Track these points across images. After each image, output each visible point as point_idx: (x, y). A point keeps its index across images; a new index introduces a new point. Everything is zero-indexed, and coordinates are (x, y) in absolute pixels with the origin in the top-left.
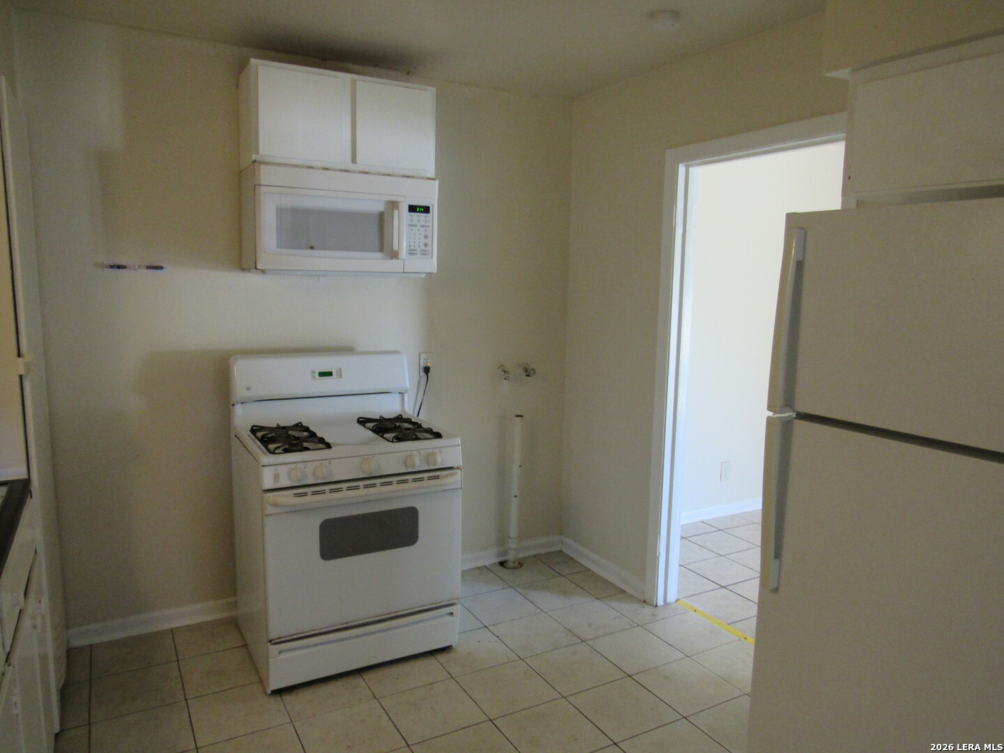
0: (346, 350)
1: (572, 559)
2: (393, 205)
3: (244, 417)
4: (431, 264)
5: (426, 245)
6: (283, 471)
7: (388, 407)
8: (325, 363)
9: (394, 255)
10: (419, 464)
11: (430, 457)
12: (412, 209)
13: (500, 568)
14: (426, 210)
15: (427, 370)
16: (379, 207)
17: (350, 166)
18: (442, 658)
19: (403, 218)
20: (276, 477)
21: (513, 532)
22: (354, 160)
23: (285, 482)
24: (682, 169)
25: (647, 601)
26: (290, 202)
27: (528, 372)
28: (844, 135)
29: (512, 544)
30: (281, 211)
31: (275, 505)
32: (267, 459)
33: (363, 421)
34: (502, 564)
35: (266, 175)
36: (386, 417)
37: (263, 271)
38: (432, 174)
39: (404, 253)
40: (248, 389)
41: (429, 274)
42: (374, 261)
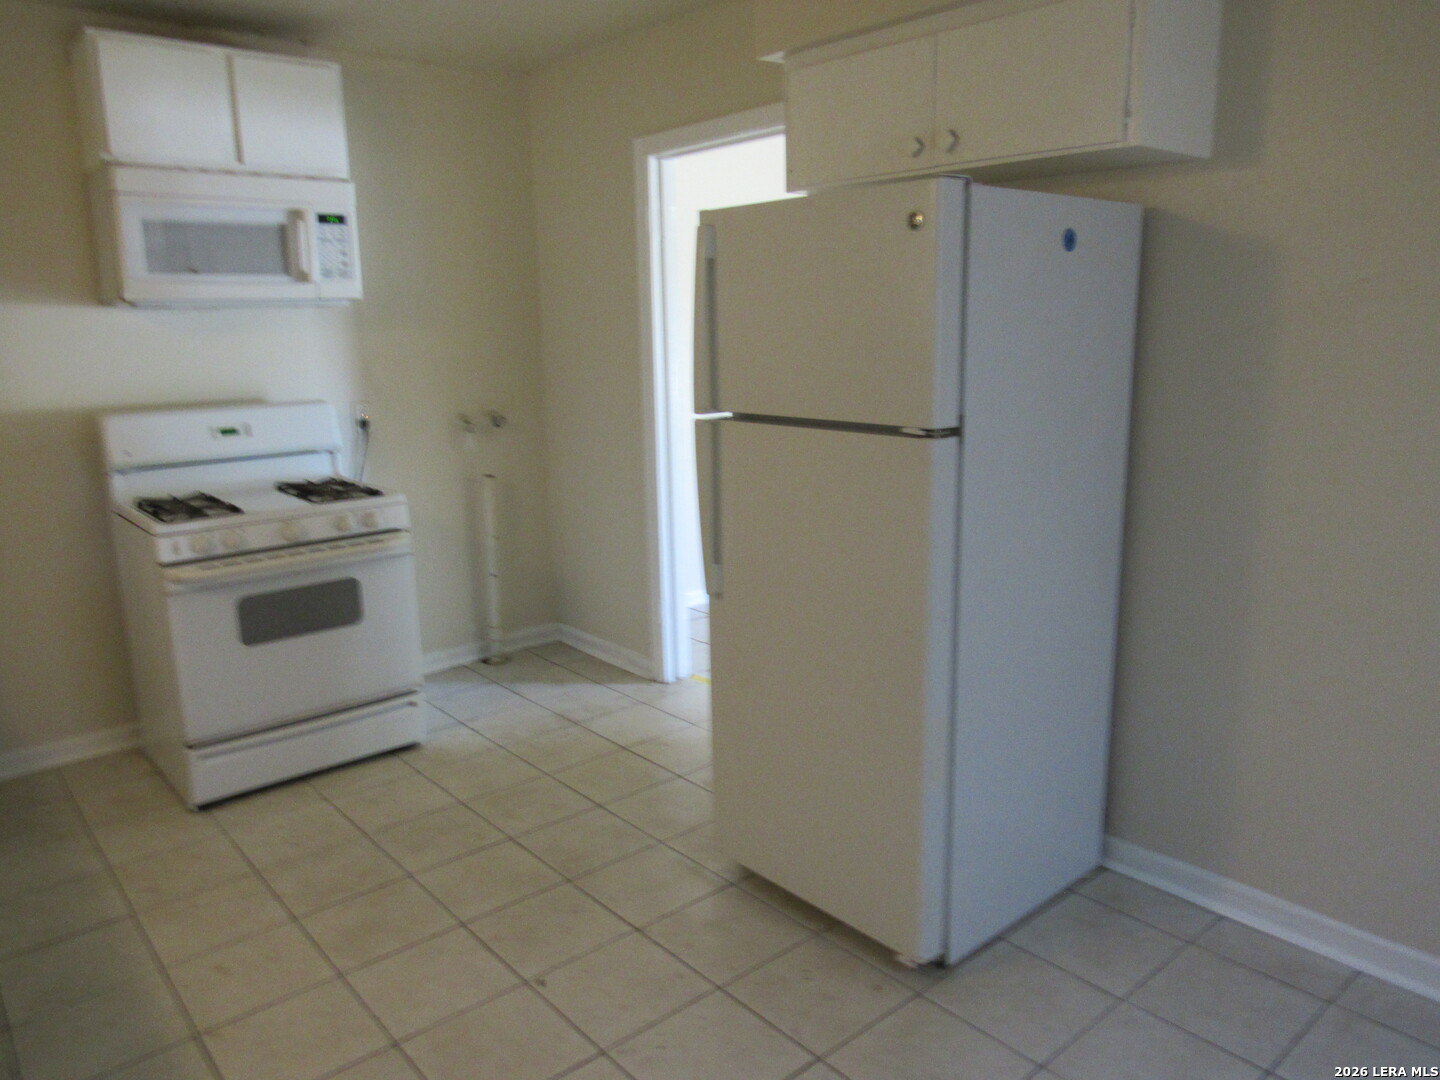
0: (255, 401)
1: (571, 648)
2: (296, 215)
3: (125, 489)
4: (354, 288)
5: (345, 264)
6: (183, 541)
7: (316, 470)
8: (228, 418)
9: (303, 277)
10: (355, 527)
11: (367, 518)
12: (323, 219)
13: (483, 665)
14: (341, 220)
15: (364, 424)
16: (277, 218)
17: (234, 164)
18: (407, 756)
19: (310, 230)
20: (176, 549)
21: (494, 619)
22: (240, 158)
23: (187, 555)
24: (652, 162)
25: (654, 679)
26: (158, 214)
27: (497, 421)
28: (782, 127)
29: (495, 635)
30: (148, 227)
31: (178, 581)
32: (159, 528)
33: (285, 488)
34: (485, 661)
35: (123, 180)
36: (313, 480)
37: (133, 305)
38: (344, 173)
39: (316, 274)
40: (128, 454)
41: (354, 301)
42: (278, 287)
